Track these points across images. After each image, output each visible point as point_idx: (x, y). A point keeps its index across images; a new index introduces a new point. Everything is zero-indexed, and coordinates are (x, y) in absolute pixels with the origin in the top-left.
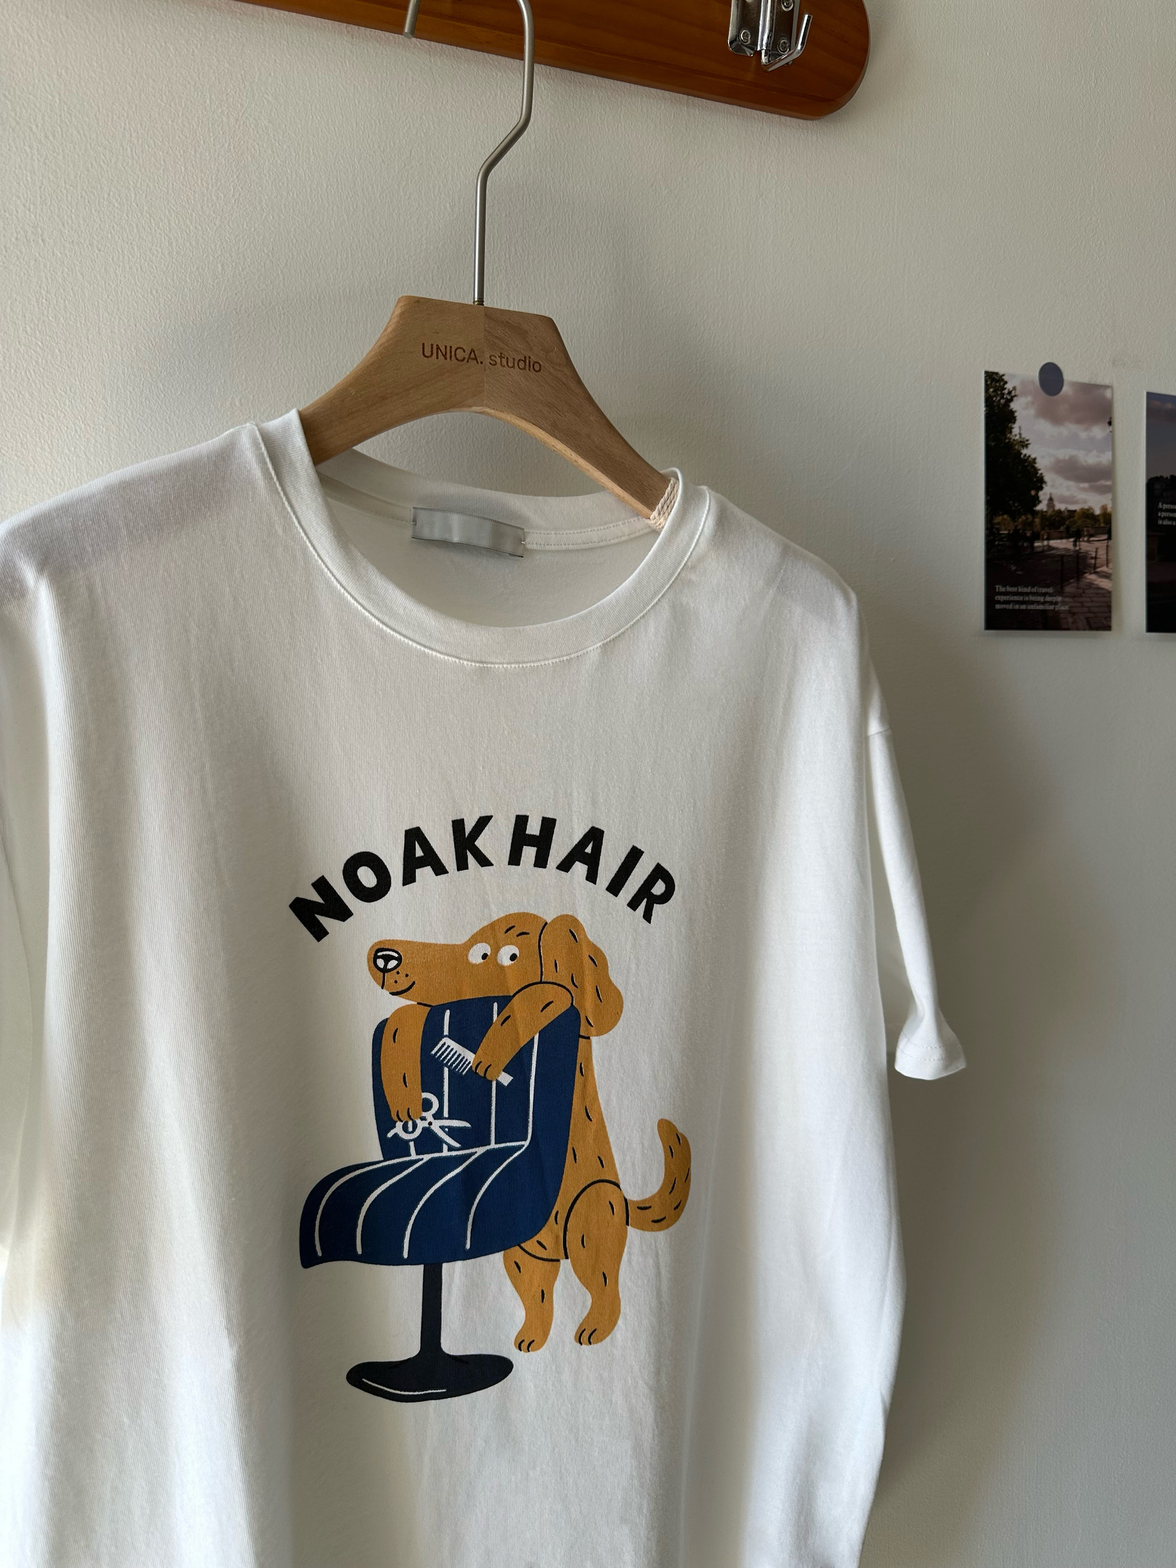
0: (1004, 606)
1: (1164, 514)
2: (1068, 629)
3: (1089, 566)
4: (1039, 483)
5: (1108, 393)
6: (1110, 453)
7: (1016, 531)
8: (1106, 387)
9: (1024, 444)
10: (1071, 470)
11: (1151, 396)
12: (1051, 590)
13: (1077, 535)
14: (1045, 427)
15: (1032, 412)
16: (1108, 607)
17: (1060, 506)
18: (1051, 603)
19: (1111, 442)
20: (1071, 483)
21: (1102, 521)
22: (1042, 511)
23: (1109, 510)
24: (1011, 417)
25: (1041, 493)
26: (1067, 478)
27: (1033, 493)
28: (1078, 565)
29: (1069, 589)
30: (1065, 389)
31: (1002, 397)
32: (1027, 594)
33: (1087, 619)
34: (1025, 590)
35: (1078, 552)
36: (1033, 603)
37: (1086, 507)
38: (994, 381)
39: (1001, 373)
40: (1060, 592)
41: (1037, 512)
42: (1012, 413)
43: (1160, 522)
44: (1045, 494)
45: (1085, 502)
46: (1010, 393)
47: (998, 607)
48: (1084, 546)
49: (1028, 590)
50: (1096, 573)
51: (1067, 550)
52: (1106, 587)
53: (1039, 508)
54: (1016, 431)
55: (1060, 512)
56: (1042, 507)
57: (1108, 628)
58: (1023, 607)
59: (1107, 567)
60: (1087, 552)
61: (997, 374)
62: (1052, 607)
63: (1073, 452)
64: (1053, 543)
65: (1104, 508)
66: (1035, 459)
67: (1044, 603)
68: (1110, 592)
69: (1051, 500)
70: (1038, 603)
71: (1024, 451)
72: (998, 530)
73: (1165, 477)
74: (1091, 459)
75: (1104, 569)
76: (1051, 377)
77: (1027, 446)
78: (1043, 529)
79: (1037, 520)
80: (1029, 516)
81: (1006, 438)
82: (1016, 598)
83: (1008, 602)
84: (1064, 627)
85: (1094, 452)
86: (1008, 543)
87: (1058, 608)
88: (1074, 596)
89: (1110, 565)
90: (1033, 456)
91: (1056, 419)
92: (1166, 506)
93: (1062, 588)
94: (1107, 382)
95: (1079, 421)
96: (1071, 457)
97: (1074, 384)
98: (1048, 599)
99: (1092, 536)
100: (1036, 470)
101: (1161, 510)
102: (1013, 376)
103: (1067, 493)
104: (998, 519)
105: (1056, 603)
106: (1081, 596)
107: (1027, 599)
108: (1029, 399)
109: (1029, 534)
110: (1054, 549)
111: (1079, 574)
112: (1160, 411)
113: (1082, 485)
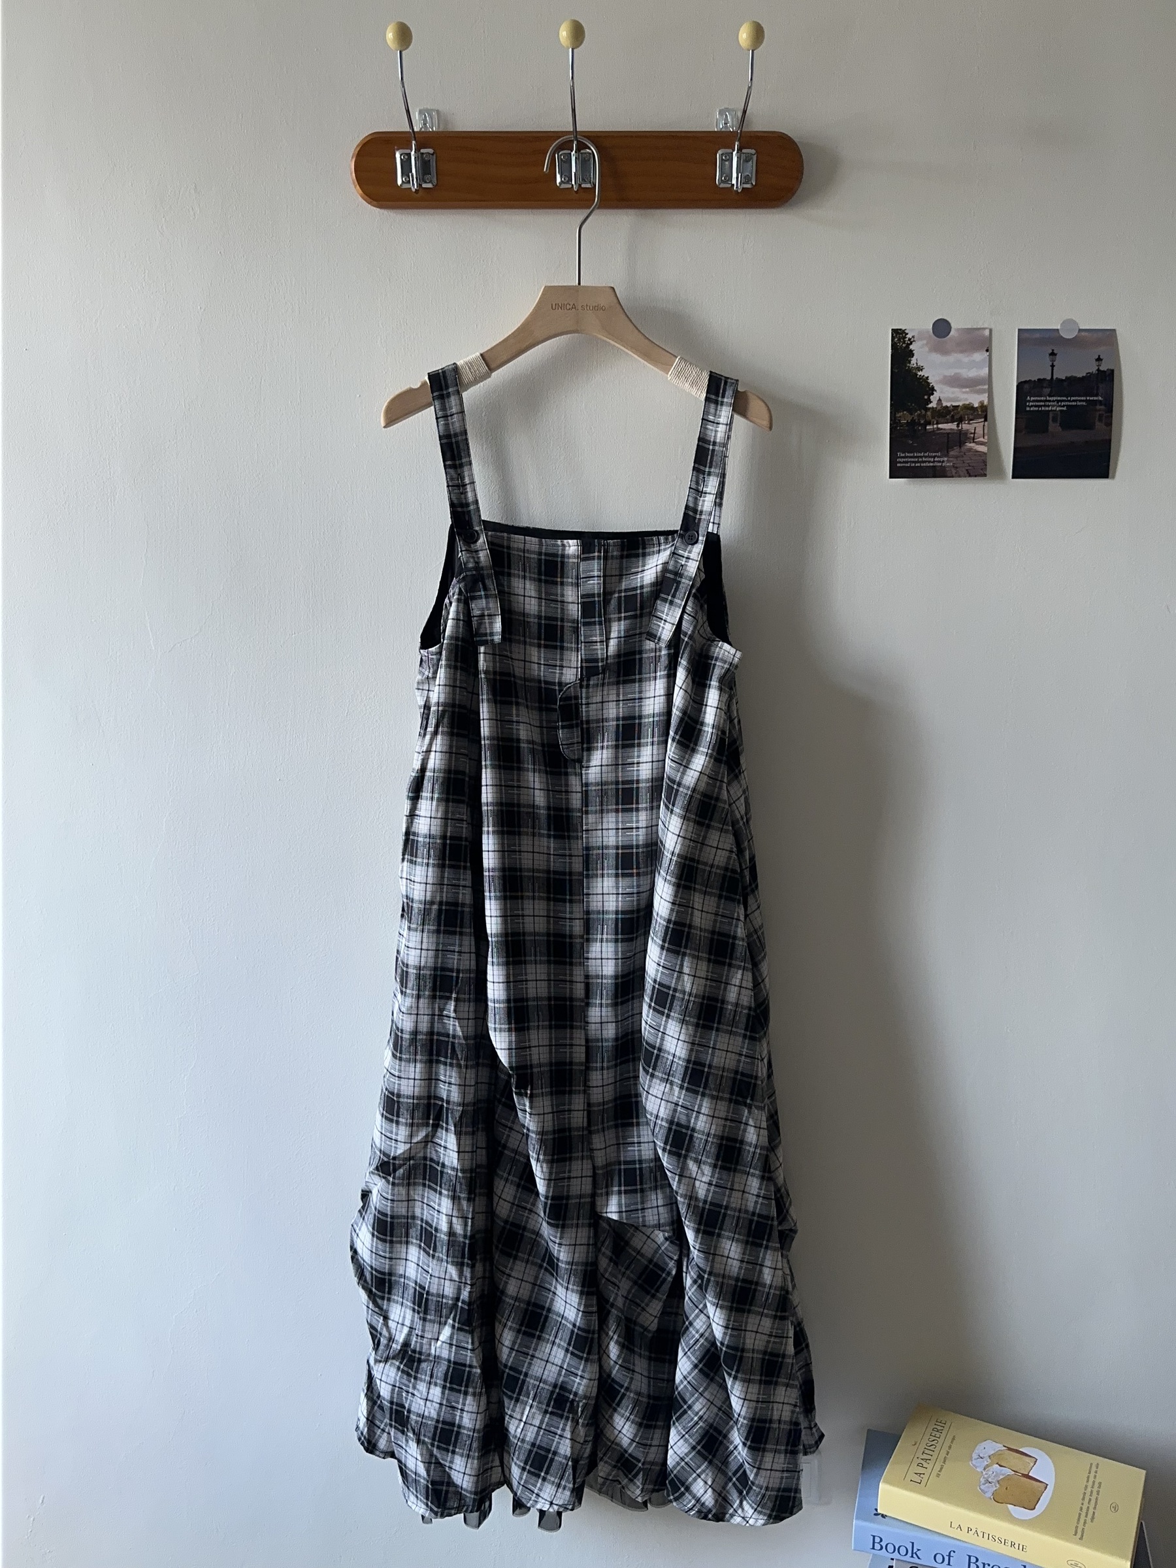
0: (902, 465)
1: (1031, 404)
2: (953, 477)
3: (969, 438)
4: (933, 390)
5: (988, 333)
6: (987, 369)
7: (913, 420)
8: (984, 329)
9: (920, 369)
10: (956, 382)
11: (1020, 330)
12: (939, 454)
13: (960, 420)
14: (937, 358)
15: (927, 349)
16: (985, 463)
17: (944, 404)
18: (939, 462)
19: (989, 362)
21: (980, 411)
22: (933, 407)
23: (986, 403)
24: (911, 354)
25: (931, 397)
26: (953, 387)
27: (926, 397)
28: (961, 438)
29: (952, 453)
30: (953, 332)
31: (904, 342)
32: (921, 457)
33: (968, 470)
34: (919, 454)
35: (960, 431)
36: (925, 462)
37: (967, 403)
38: (898, 334)
39: (904, 329)
40: (947, 455)
41: (930, 408)
42: (911, 351)
43: (1028, 409)
44: (935, 397)
45: (966, 399)
46: (910, 339)
47: (898, 465)
48: (965, 426)
49: (922, 454)
50: (974, 442)
51: (951, 429)
52: (983, 451)
53: (930, 406)
54: (913, 361)
55: (947, 407)
56: (933, 405)
57: (985, 475)
58: (919, 465)
60: (968, 430)
61: (900, 329)
62: (940, 464)
63: (957, 371)
64: (940, 426)
65: (982, 403)
66: (927, 378)
67: (934, 462)
68: (985, 454)
69: (940, 400)
70: (929, 462)
71: (919, 373)
72: (899, 420)
73: (1033, 379)
74: (972, 373)
75: (982, 439)
76: (941, 328)
77: (922, 370)
78: (933, 418)
79: (929, 413)
80: (923, 412)
81: (906, 366)
82: (912, 460)
83: (907, 462)
84: (949, 475)
85: (975, 369)
86: (907, 428)
87: (944, 464)
88: (957, 457)
89: (986, 437)
90: (926, 376)
91: (944, 352)
92: (1032, 399)
93: (948, 452)
94: (986, 326)
95: (962, 352)
96: (956, 374)
97: (958, 330)
98: (937, 459)
99: (972, 420)
100: (929, 384)
101: (1029, 401)
102: (912, 330)
103: (952, 396)
104: (898, 415)
105: (943, 461)
106: (962, 457)
107: (920, 460)
108: (925, 342)
109: (922, 421)
110: (942, 429)
111: (961, 444)
112: (1028, 340)
113: (964, 390)
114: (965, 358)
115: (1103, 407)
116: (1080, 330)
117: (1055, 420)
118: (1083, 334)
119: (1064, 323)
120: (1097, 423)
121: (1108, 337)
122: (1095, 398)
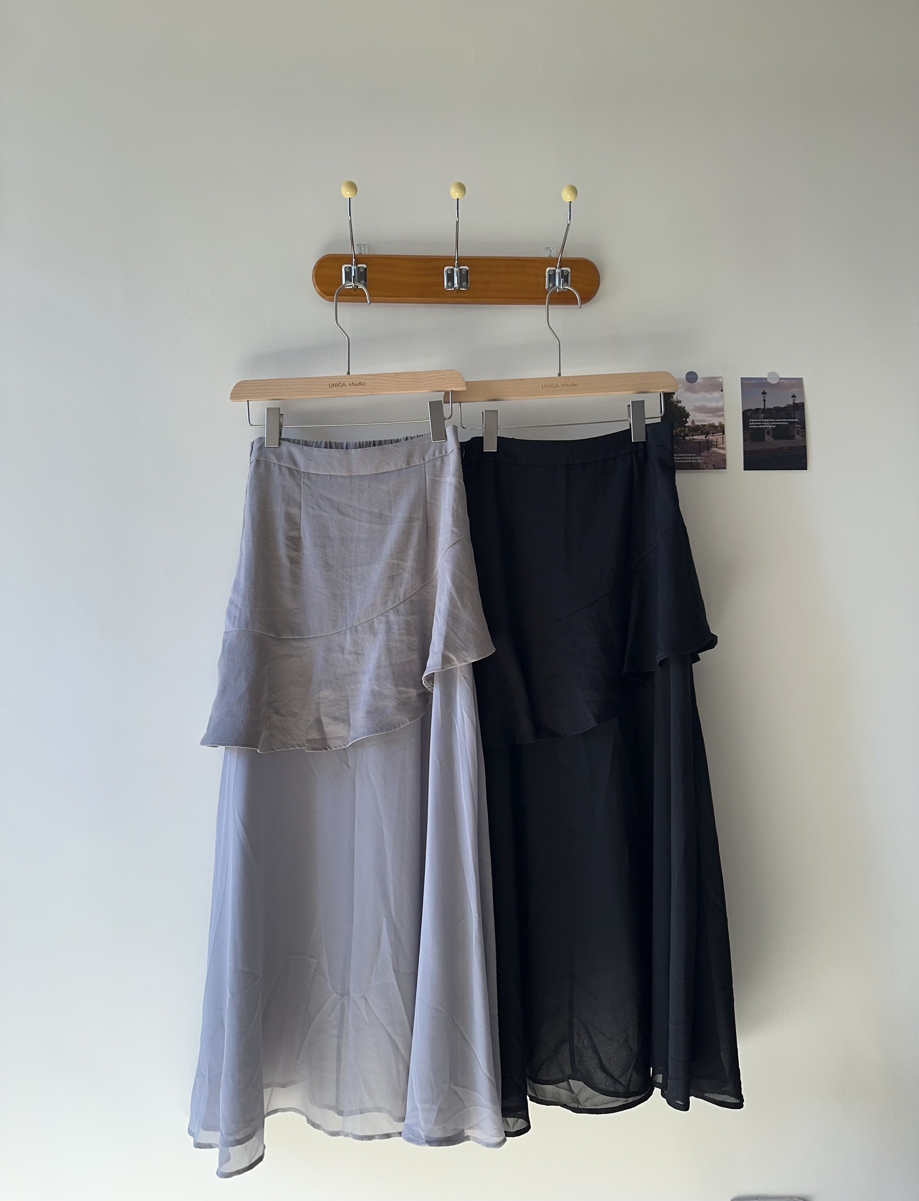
1: (752, 424)
2: (704, 469)
3: (714, 445)
4: (688, 415)
5: (720, 380)
6: (722, 402)
7: (676, 433)
8: (721, 377)
10: (703, 410)
11: (742, 378)
12: (694, 455)
13: (707, 434)
14: (690, 395)
15: (683, 390)
16: (725, 460)
17: (696, 424)
19: (722, 398)
20: (703, 414)
21: (719, 428)
22: (689, 426)
23: (723, 424)
25: (688, 419)
26: (701, 413)
27: (684, 419)
28: (708, 445)
29: (703, 454)
30: (698, 380)
32: (683, 457)
33: (713, 465)
34: (682, 455)
35: (708, 440)
36: (686, 460)
37: (711, 423)
40: (700, 455)
41: (687, 426)
43: (751, 427)
44: (690, 419)
45: (710, 421)
48: (710, 437)
49: (684, 455)
50: (717, 447)
51: (702, 439)
52: (723, 453)
54: (675, 397)
55: (698, 425)
56: (689, 424)
57: (725, 468)
58: (682, 461)
59: (723, 445)
60: (712, 440)
62: (695, 461)
63: (704, 403)
64: (694, 437)
65: (720, 423)
66: (684, 407)
67: (692, 460)
68: (725, 455)
69: (693, 421)
70: (688, 460)
71: (679, 405)
73: (752, 409)
74: (713, 405)
76: (692, 377)
77: (680, 402)
78: (689, 432)
79: (687, 429)
80: (683, 429)
81: (670, 400)
82: (678, 458)
84: (702, 468)
85: (714, 402)
87: (699, 461)
88: (706, 457)
91: (695, 392)
92: (753, 420)
95: (707, 391)
96: (703, 405)
97: (702, 378)
98: (693, 458)
99: (715, 433)
100: (685, 411)
101: (751, 422)
103: (701, 419)
105: (697, 459)
106: (710, 457)
108: (682, 386)
109: (683, 434)
110: (695, 439)
111: (708, 449)
112: (748, 385)
113: (709, 415)
114: (708, 395)
115: (799, 426)
116: (780, 379)
117: (768, 433)
118: (782, 381)
119: (770, 374)
120: (796, 435)
121: (798, 383)
122: (794, 420)
